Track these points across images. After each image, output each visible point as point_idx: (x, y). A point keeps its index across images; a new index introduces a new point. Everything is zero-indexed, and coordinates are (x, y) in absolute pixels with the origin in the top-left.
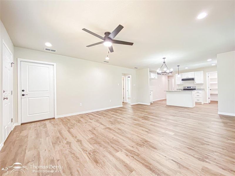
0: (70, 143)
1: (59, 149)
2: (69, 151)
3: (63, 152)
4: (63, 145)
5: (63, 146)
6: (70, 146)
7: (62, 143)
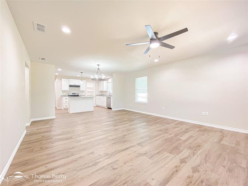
0: (193, 168)
1: (213, 174)
2: (206, 164)
3: (213, 168)
4: (204, 174)
5: (206, 173)
6: (199, 166)
7: (202, 178)
